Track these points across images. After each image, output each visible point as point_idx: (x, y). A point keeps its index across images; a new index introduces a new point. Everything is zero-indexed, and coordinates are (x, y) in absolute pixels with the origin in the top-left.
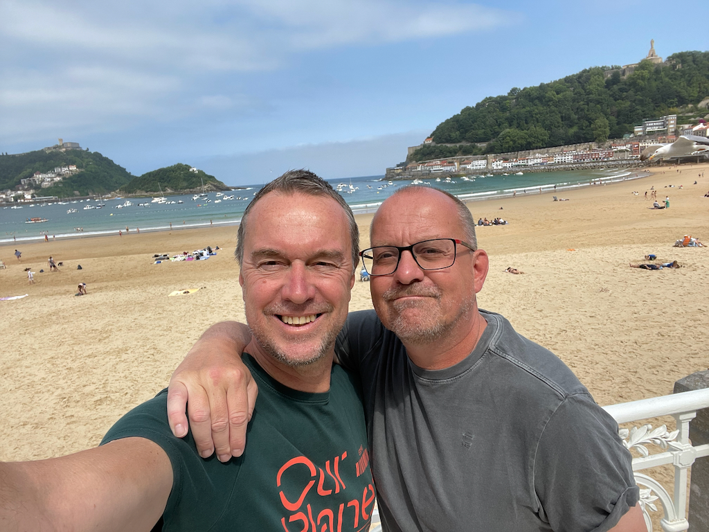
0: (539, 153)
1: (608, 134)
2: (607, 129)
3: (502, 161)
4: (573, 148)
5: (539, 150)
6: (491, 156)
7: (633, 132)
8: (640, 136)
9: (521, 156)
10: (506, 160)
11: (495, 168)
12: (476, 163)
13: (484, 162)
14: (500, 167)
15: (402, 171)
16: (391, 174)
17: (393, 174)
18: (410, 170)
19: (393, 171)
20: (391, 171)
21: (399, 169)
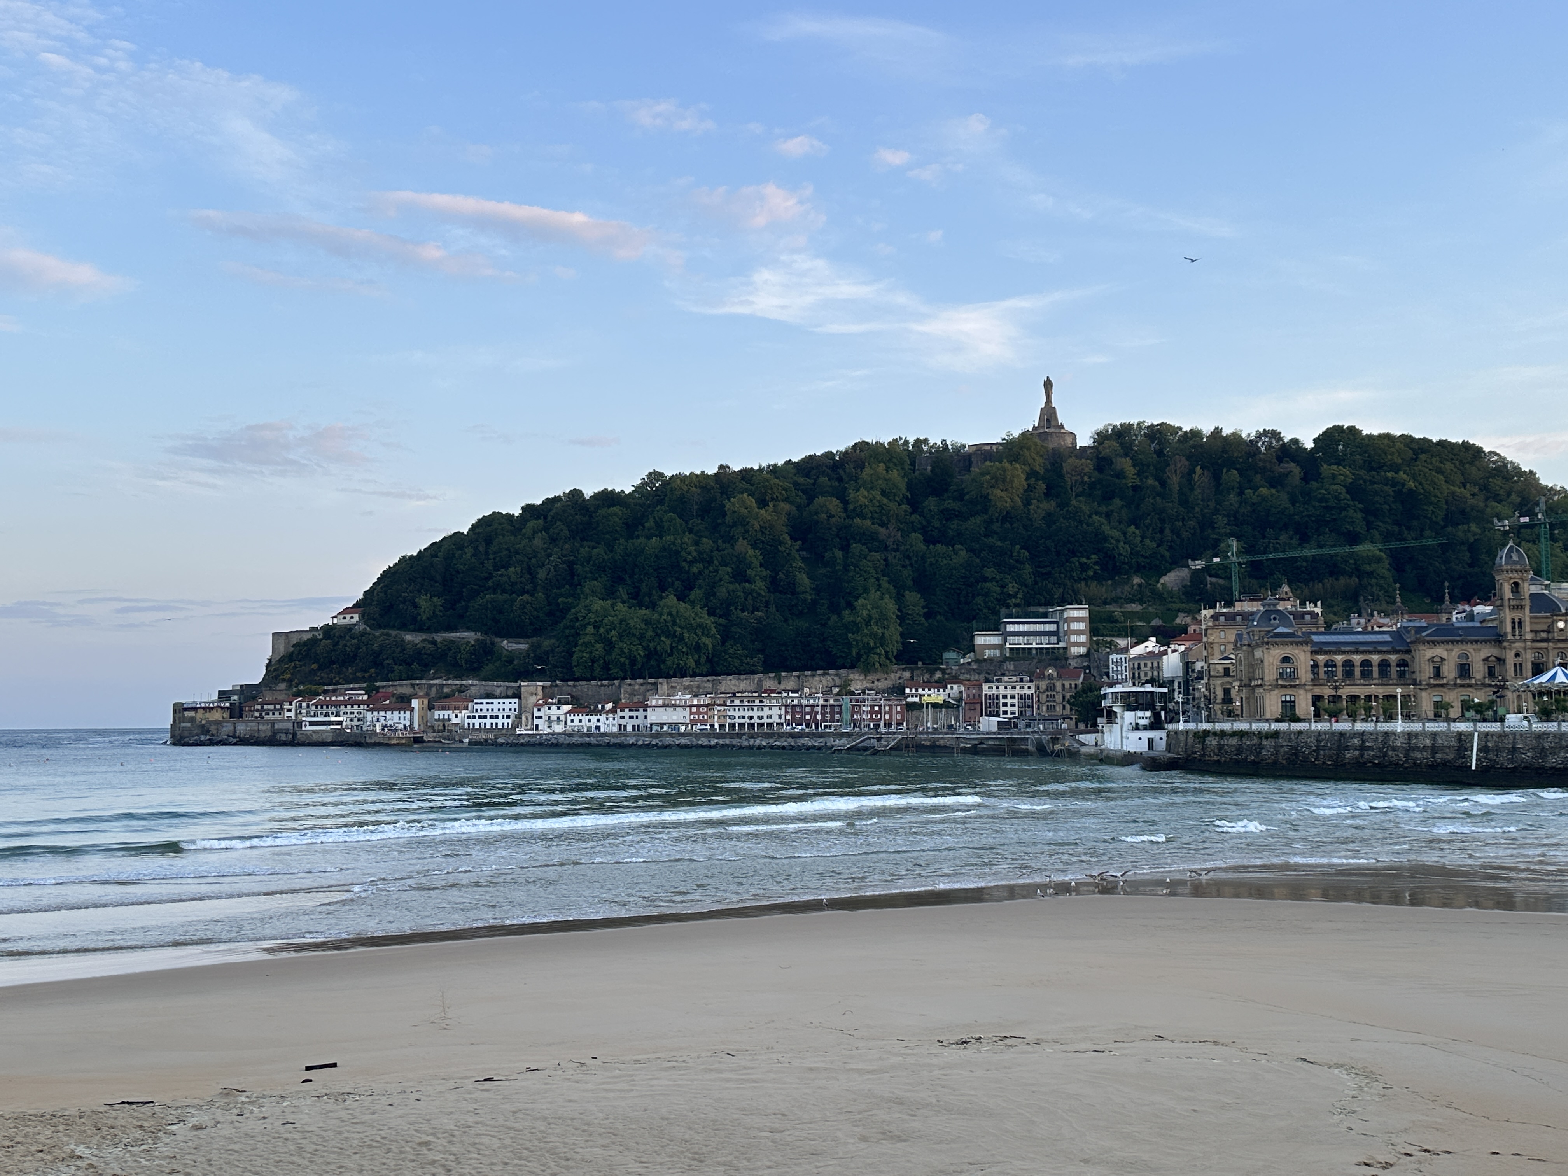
0: (686, 689)
1: (894, 647)
2: (894, 632)
3: (566, 708)
4: (791, 684)
5: (686, 681)
6: (533, 689)
7: (971, 648)
8: (991, 660)
9: (632, 694)
10: (581, 706)
11: (544, 729)
12: (483, 706)
13: (511, 704)
14: (558, 728)
15: (226, 715)
16: (183, 725)
17: (189, 725)
18: (257, 714)
19: (192, 714)
20: (187, 714)
21: (212, 708)
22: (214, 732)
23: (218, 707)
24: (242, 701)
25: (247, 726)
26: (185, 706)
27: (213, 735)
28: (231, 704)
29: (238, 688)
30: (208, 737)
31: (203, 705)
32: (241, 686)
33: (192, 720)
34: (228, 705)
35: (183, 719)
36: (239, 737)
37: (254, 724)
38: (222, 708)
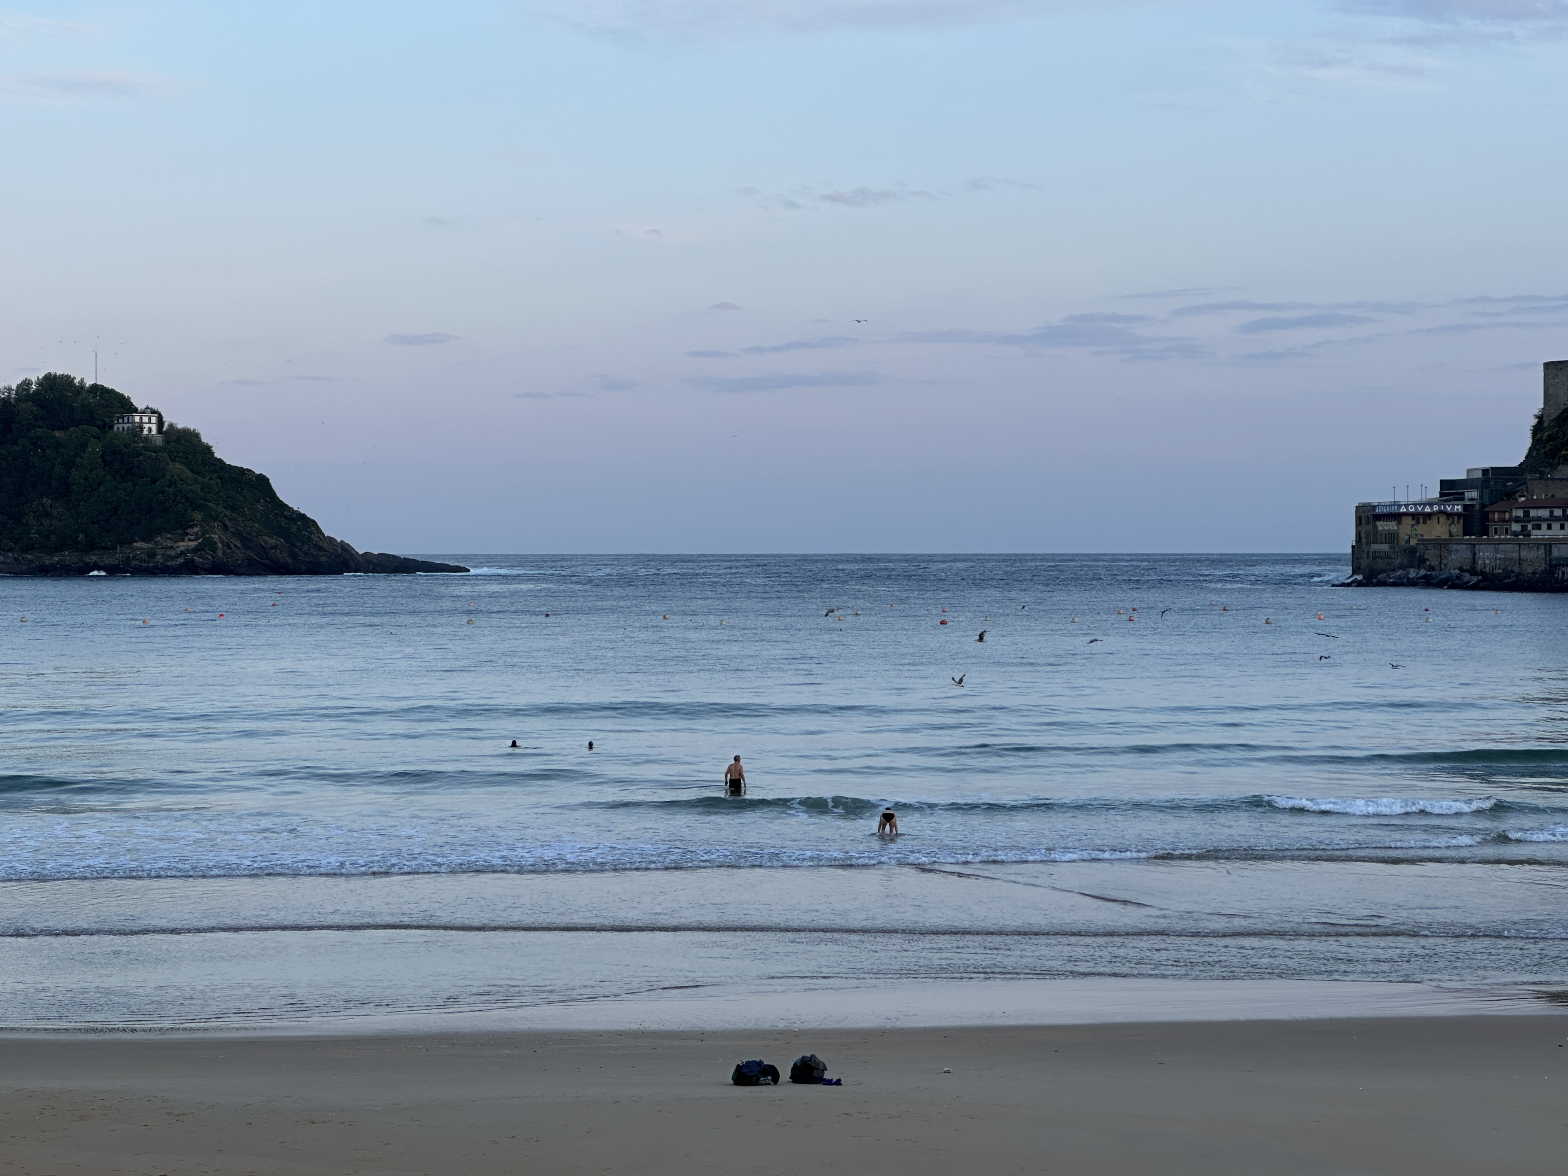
15: (1457, 528)
16: (1375, 547)
17: (1385, 547)
18: (1516, 527)
19: (1391, 526)
20: (1382, 526)
21: (1429, 516)
22: (1435, 562)
23: (1441, 512)
24: (1486, 500)
25: (1497, 551)
26: (1378, 511)
27: (1432, 568)
28: (1465, 507)
29: (1479, 475)
30: (1422, 572)
31: (1412, 510)
32: (1485, 471)
33: (1392, 538)
34: (1458, 508)
35: (1375, 536)
36: (1482, 573)
37: (1509, 547)
38: (1448, 515)
